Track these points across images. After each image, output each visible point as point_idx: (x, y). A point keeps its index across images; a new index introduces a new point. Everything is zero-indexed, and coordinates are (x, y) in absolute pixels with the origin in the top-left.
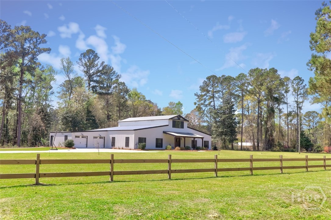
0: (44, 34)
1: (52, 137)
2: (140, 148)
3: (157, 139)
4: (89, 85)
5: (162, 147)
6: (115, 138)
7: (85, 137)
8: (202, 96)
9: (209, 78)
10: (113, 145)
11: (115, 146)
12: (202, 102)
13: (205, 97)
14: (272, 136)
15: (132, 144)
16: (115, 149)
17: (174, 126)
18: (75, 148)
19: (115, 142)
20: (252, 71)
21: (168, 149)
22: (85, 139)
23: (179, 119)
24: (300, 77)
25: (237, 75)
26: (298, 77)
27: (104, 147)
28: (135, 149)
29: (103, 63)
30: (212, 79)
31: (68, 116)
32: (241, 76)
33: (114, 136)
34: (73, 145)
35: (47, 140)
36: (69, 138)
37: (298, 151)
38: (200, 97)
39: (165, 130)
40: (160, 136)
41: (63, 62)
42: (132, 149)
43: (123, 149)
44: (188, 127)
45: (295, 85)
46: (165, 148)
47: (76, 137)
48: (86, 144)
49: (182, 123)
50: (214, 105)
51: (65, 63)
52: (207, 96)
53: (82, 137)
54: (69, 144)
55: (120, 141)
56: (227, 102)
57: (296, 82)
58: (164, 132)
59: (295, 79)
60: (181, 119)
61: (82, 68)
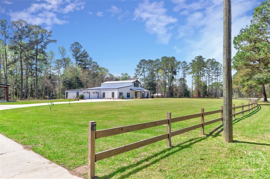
0: (51, 31)
1: (67, 93)
2: (121, 98)
3: (127, 93)
4: (77, 63)
5: (130, 97)
6: (105, 93)
7: (89, 93)
8: (138, 70)
9: (142, 61)
10: (104, 96)
11: (105, 97)
12: (138, 73)
13: (140, 70)
14: (173, 90)
15: (116, 95)
16: (105, 99)
17: (135, 86)
18: (85, 99)
19: (105, 95)
20: (163, 58)
21: (134, 98)
22: (88, 94)
23: (137, 82)
24: (185, 61)
25: (155, 60)
26: (184, 61)
27: (98, 98)
28: (118, 98)
29: (85, 50)
30: (143, 62)
31: (66, 81)
32: (158, 60)
33: (104, 92)
34: (84, 97)
35: (64, 95)
36: (80, 94)
37: (191, 98)
38: (137, 70)
39: (131, 88)
40: (129, 91)
41: (60, 49)
42: (116, 99)
43: (110, 99)
44: (140, 86)
45: (183, 65)
46: (132, 98)
47: (84, 93)
48: (89, 96)
49: (138, 84)
50: (144, 75)
51: (61, 49)
52: (141, 70)
53: (87, 93)
54: (82, 97)
55: (108, 94)
56: (152, 73)
57: (183, 64)
58: (131, 89)
59: (183, 63)
60: (138, 82)
61: (72, 53)
